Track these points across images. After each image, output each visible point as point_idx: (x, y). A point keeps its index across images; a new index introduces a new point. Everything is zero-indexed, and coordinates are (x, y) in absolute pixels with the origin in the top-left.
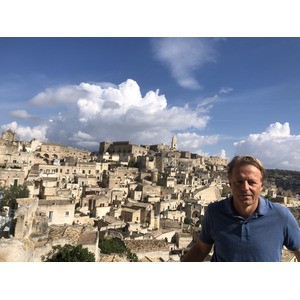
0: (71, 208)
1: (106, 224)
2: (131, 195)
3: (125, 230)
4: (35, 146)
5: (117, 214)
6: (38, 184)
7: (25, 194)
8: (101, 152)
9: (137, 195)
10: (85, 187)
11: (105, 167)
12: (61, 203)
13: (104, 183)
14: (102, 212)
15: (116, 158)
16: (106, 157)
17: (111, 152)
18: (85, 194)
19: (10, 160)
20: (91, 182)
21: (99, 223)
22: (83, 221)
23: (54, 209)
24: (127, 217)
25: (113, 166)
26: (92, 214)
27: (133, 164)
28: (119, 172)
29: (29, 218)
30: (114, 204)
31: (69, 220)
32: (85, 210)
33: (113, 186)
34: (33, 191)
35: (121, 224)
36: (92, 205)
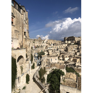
0: (57, 58)
1: (68, 63)
2: (76, 54)
3: (74, 65)
5: (72, 60)
6: (48, 51)
7: (44, 54)
8: (65, 40)
9: (78, 54)
10: (60, 51)
11: (66, 45)
12: (54, 56)
13: (66, 50)
14: (66, 59)
15: (69, 42)
16: (66, 42)
17: (68, 40)
18: (61, 54)
19: (40, 45)
20: (62, 50)
21: (66, 63)
22: (61, 62)
23: (52, 58)
24: (75, 61)
25: (69, 45)
26: (63, 60)
27: (75, 44)
28: (71, 46)
30: (70, 57)
31: (57, 61)
32: (61, 58)
33: (69, 51)
34: (46, 53)
35: (73, 63)
36: (63, 56)
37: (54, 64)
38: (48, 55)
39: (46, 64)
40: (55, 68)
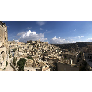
0: (23, 52)
1: (29, 54)
2: (33, 49)
3: (32, 55)
4: (17, 43)
5: (31, 53)
6: (18, 48)
7: (16, 50)
8: (27, 43)
9: (34, 49)
10: (25, 48)
12: (21, 51)
14: (28, 52)
15: (30, 43)
16: (28, 43)
18: (25, 50)
19: (14, 45)
20: (26, 48)
21: (28, 54)
22: (25, 54)
23: (21, 52)
25: (29, 45)
26: (26, 53)
27: (32, 44)
28: (30, 46)
29: (16, 53)
30: (30, 51)
31: (23, 54)
32: (25, 52)
33: (29, 48)
34: (17, 49)
36: (26, 51)
37: (21, 56)
38: (19, 50)
39: (17, 56)
40: (21, 58)
